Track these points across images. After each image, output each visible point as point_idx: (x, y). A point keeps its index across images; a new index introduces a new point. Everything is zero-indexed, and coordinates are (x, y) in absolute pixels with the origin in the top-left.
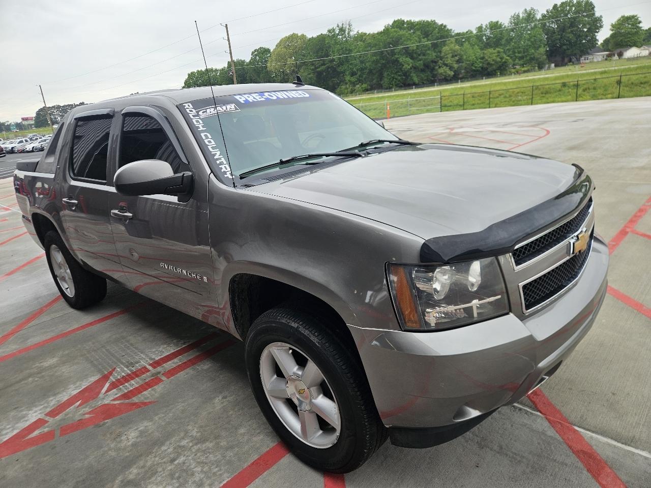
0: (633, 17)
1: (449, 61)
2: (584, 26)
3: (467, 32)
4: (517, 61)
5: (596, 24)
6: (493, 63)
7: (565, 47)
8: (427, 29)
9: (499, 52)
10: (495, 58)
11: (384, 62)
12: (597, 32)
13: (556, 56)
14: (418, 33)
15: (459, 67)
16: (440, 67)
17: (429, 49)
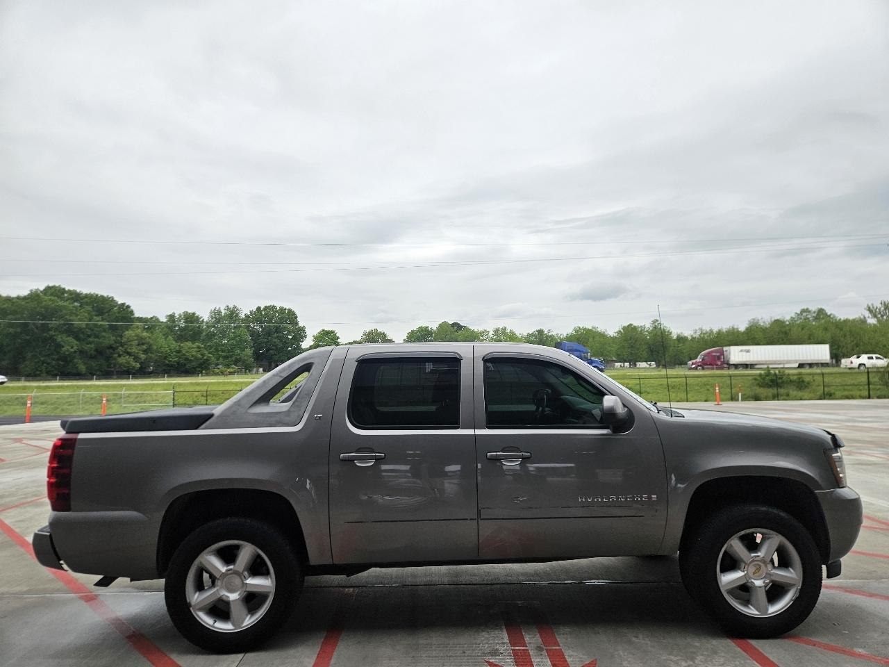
0: (332, 332)
1: (134, 350)
2: (289, 333)
3: (151, 318)
4: (221, 360)
5: (300, 334)
6: (192, 359)
7: (271, 351)
8: (101, 306)
9: (198, 347)
10: (194, 353)
11: (28, 338)
12: (302, 342)
13: (262, 360)
14: (89, 308)
15: (146, 359)
16: (120, 356)
17: (105, 331)
